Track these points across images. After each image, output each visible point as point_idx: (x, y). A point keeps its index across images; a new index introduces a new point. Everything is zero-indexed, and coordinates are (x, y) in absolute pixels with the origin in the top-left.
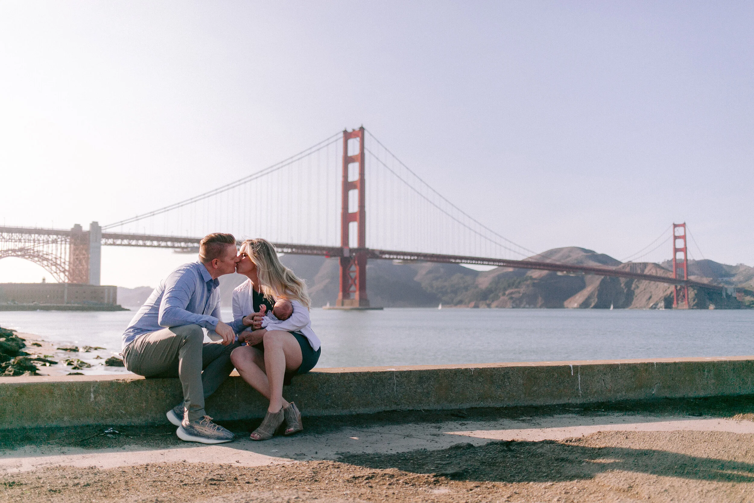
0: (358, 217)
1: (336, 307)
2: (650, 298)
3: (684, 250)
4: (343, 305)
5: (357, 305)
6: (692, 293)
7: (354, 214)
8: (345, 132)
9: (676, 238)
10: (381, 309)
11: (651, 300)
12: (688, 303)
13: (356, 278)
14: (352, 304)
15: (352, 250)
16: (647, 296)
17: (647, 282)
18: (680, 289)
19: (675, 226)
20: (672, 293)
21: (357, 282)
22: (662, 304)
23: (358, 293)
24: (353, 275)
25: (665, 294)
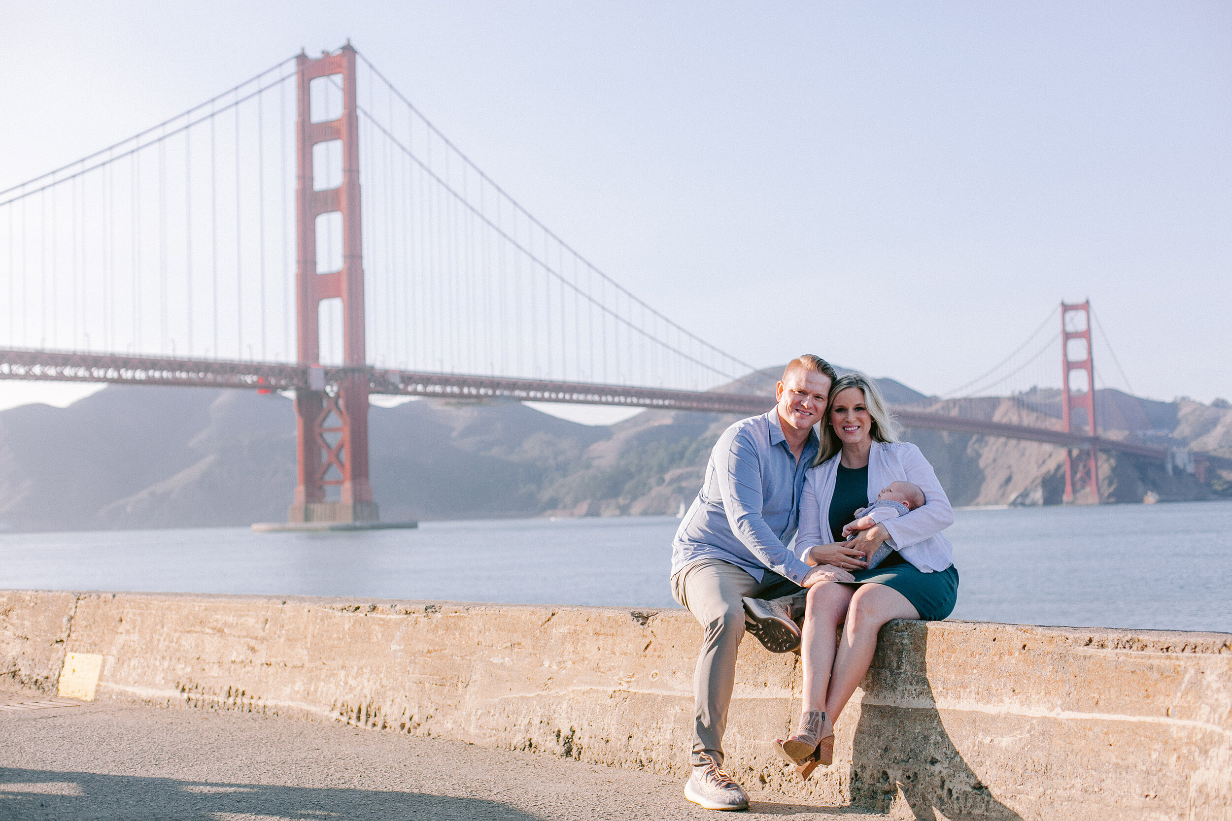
0: (344, 286)
1: (291, 525)
2: (1009, 480)
3: (1088, 365)
4: (307, 517)
5: (348, 520)
6: (1104, 467)
7: (335, 277)
8: (302, 58)
9: (1067, 336)
10: (413, 526)
11: (1011, 486)
12: (1099, 490)
13: (341, 446)
14: (333, 516)
15: (330, 374)
16: (1002, 476)
17: (1002, 440)
18: (1079, 457)
19: (1066, 308)
20: (1059, 467)
21: (345, 456)
22: (1038, 495)
23: (348, 485)
24: (332, 439)
25: (1044, 469)
